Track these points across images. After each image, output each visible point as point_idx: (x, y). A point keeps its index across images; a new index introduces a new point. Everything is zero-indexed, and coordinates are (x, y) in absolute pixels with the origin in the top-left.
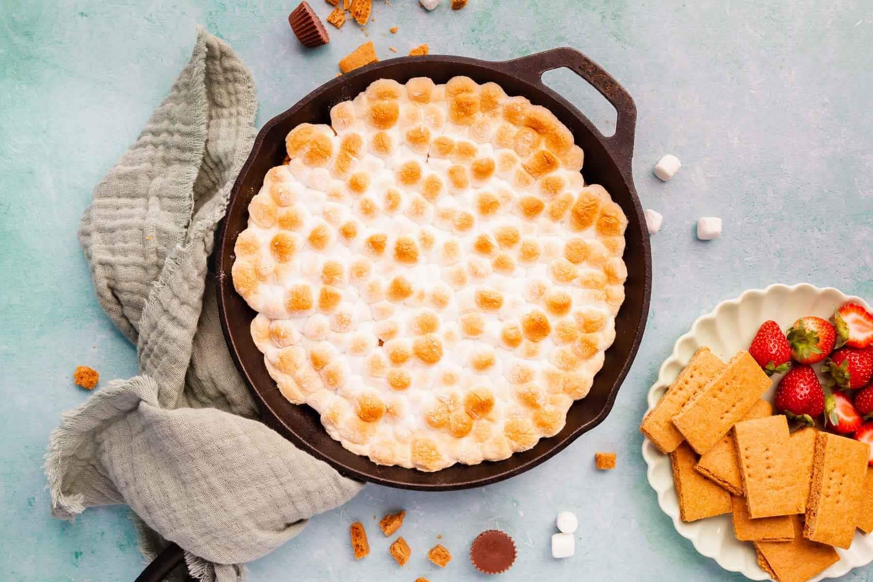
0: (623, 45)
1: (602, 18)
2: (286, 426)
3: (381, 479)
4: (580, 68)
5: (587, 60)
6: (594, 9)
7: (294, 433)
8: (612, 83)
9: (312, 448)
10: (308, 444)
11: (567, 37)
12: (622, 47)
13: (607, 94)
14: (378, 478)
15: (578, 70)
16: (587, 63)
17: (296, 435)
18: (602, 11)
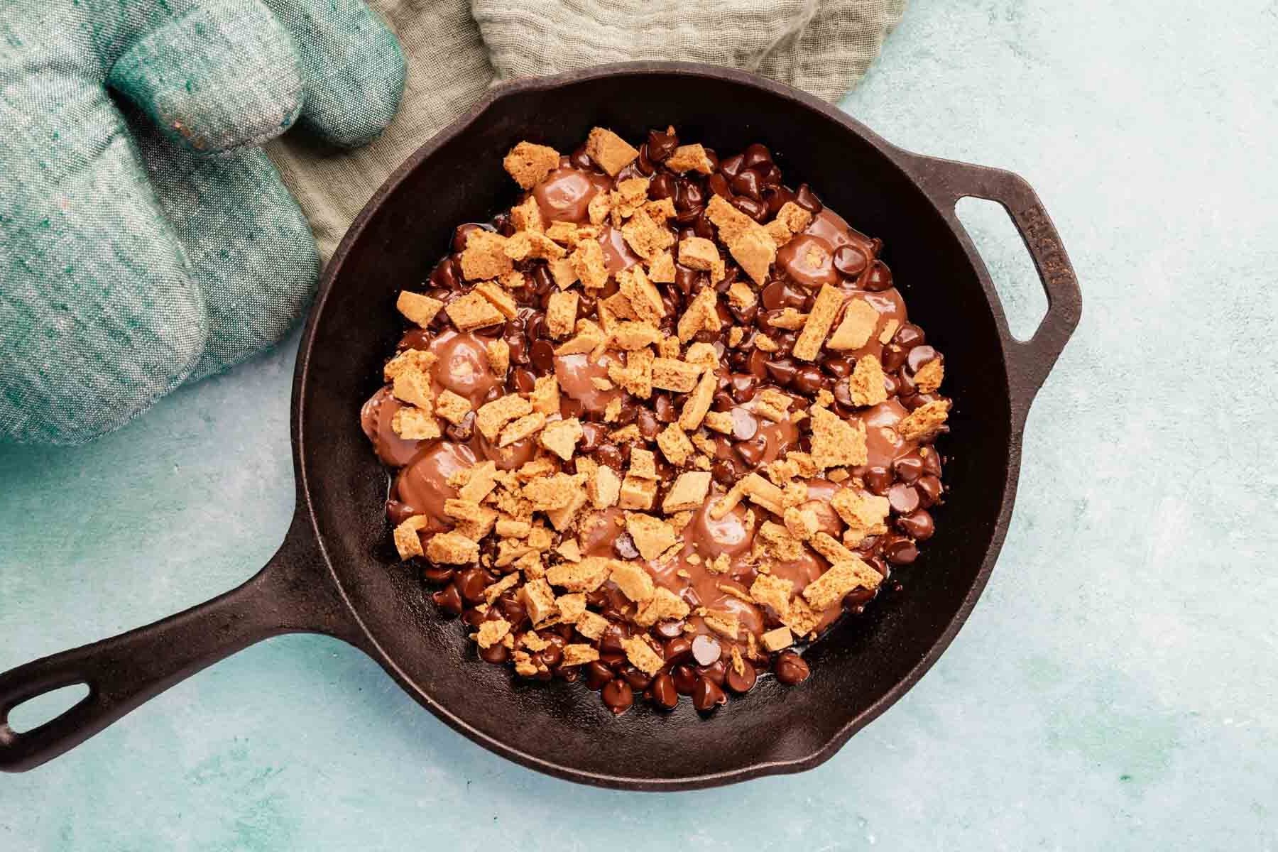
0: (1027, 61)
1: (991, 19)
2: (324, 554)
3: (430, 701)
4: (1022, 214)
5: (1040, 210)
6: (977, 5)
7: (331, 567)
8: (1061, 260)
9: (348, 603)
10: (344, 595)
11: (932, 51)
12: (1025, 64)
13: (1047, 276)
14: (426, 696)
15: (1018, 217)
16: (1036, 213)
17: (333, 573)
18: (988, 7)
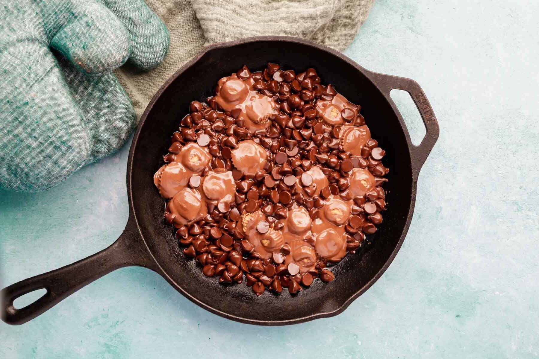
0: (416, 35)
1: (402, 18)
2: (141, 234)
4: (416, 96)
6: (396, 12)
7: (144, 240)
11: (379, 30)
12: (415, 36)
13: (426, 120)
15: (414, 97)
16: (421, 95)
17: (145, 242)
18: (401, 13)
